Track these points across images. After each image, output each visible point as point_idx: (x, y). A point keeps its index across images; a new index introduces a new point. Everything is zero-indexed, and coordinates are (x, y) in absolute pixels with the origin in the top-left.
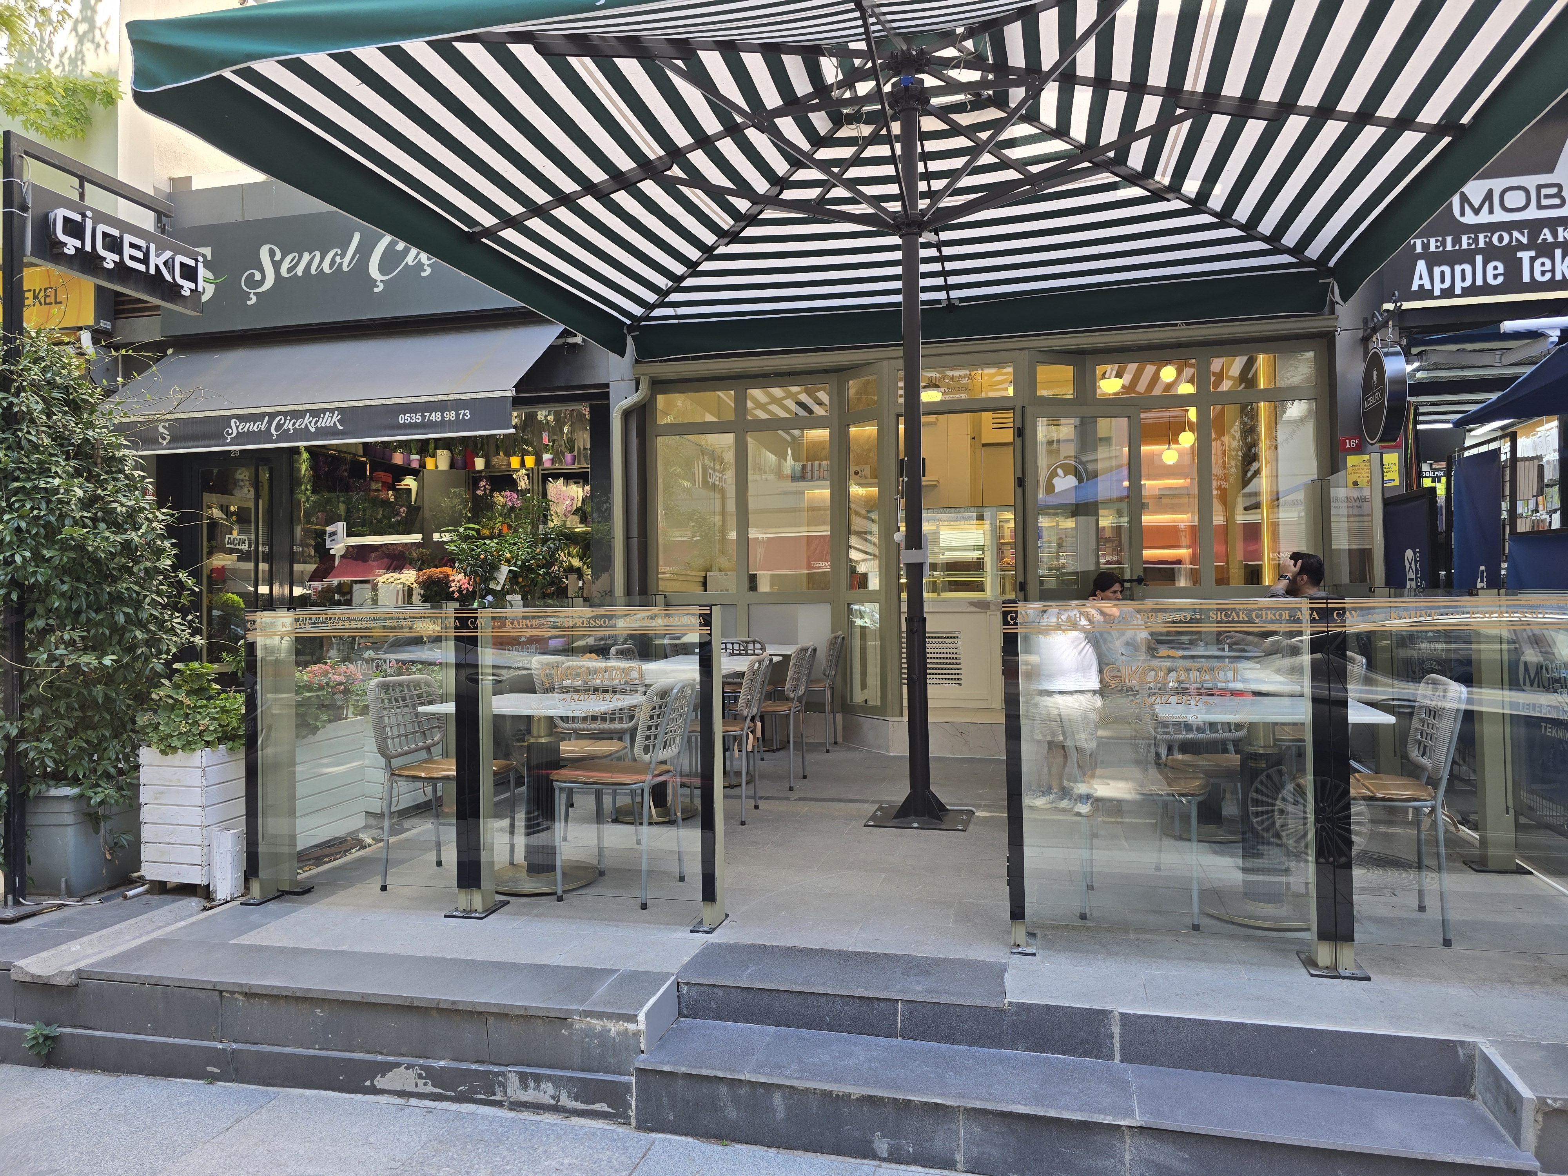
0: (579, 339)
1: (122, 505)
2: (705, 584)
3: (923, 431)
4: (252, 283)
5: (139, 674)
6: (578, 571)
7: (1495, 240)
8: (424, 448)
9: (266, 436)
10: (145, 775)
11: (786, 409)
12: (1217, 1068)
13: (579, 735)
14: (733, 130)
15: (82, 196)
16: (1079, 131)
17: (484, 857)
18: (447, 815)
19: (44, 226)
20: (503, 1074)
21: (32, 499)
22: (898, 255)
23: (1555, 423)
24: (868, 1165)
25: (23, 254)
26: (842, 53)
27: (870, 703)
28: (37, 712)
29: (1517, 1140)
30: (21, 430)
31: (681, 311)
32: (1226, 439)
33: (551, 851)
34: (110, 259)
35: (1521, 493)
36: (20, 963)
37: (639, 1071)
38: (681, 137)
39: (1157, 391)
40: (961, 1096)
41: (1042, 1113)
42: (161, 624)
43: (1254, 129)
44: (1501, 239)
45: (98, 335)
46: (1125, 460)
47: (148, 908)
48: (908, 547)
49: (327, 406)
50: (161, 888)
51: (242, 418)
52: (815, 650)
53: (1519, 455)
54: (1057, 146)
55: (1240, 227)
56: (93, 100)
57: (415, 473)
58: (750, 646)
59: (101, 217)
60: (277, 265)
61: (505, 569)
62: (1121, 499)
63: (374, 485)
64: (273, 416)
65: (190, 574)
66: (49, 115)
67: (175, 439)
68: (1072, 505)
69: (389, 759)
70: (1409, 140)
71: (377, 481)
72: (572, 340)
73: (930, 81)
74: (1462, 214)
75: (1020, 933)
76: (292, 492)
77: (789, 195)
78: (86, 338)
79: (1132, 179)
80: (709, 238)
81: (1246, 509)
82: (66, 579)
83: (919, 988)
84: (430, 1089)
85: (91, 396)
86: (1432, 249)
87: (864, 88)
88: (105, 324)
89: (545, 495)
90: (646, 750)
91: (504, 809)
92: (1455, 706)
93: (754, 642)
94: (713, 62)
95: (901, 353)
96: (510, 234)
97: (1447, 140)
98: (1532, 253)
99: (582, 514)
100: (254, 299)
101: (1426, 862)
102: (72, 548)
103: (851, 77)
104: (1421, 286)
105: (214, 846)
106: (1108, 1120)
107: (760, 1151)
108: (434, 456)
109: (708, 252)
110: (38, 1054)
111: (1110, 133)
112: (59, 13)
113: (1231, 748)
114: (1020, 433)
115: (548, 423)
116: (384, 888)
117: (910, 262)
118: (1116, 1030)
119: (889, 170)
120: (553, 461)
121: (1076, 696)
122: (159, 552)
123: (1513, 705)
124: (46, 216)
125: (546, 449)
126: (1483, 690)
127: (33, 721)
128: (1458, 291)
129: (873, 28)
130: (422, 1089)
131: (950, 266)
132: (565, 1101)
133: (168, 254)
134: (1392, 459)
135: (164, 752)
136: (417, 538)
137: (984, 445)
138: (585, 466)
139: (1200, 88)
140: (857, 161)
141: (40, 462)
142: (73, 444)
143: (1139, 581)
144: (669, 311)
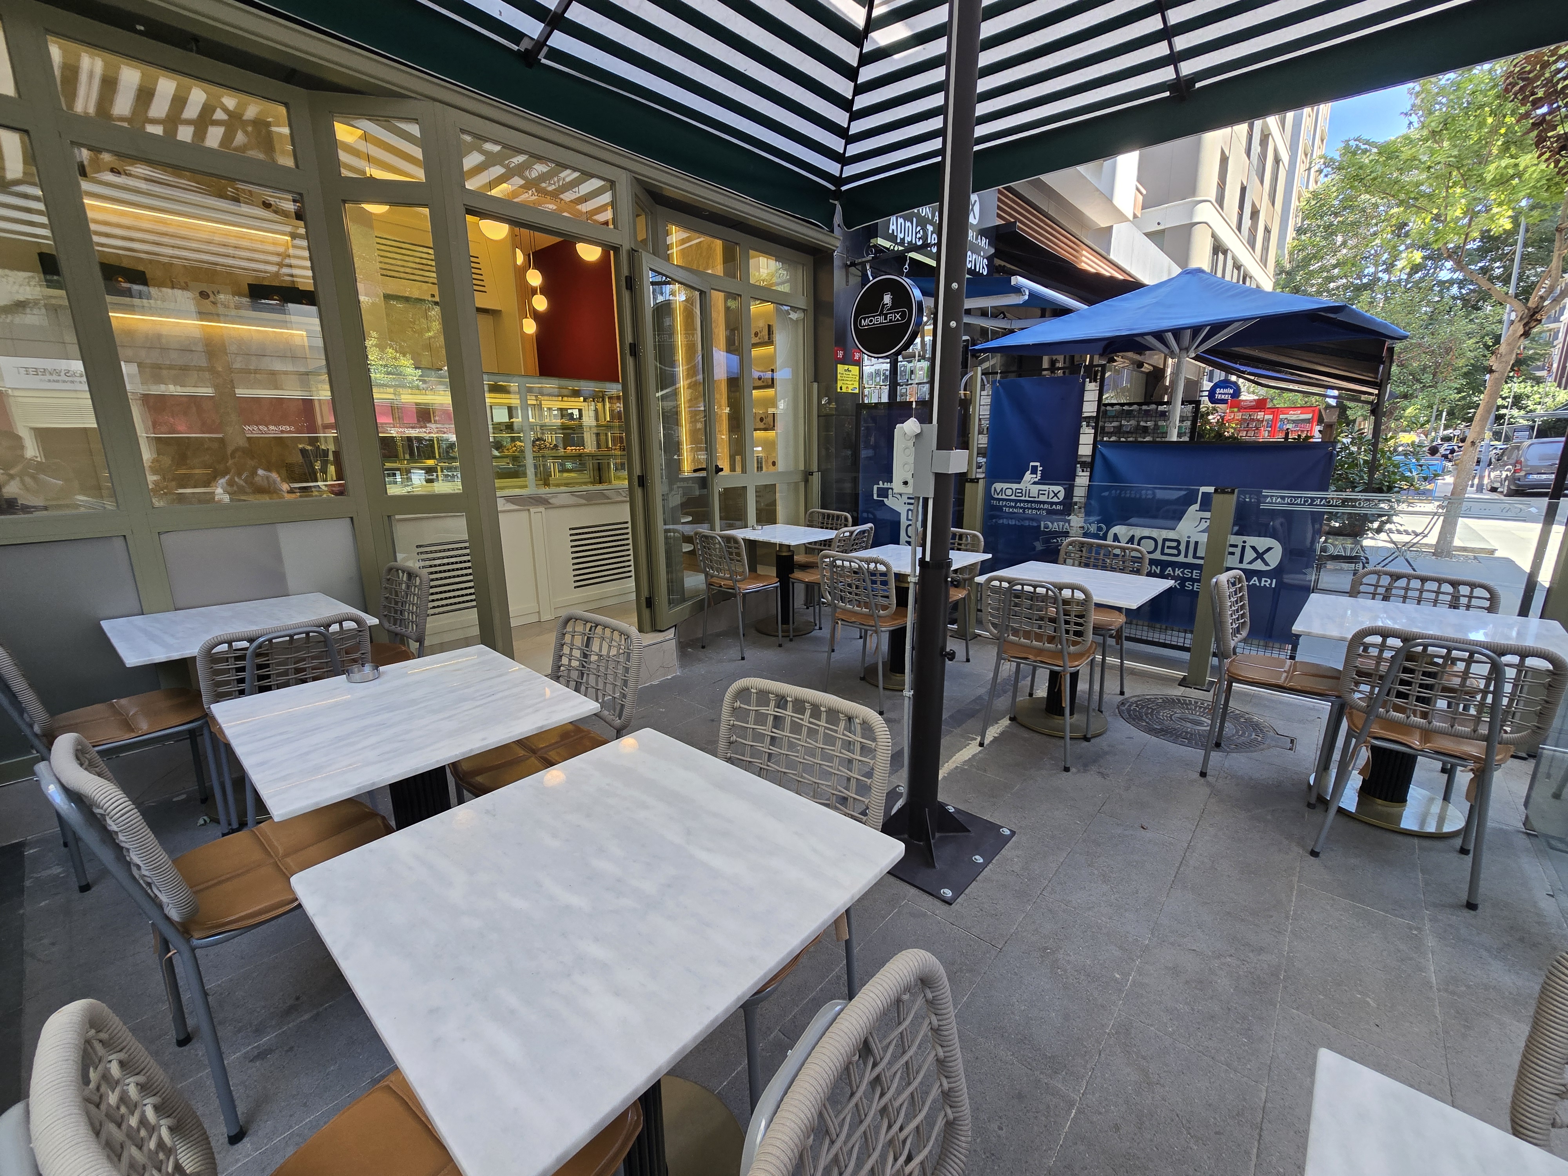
97: (1167, 94)
104: (893, 231)
114: (630, 284)
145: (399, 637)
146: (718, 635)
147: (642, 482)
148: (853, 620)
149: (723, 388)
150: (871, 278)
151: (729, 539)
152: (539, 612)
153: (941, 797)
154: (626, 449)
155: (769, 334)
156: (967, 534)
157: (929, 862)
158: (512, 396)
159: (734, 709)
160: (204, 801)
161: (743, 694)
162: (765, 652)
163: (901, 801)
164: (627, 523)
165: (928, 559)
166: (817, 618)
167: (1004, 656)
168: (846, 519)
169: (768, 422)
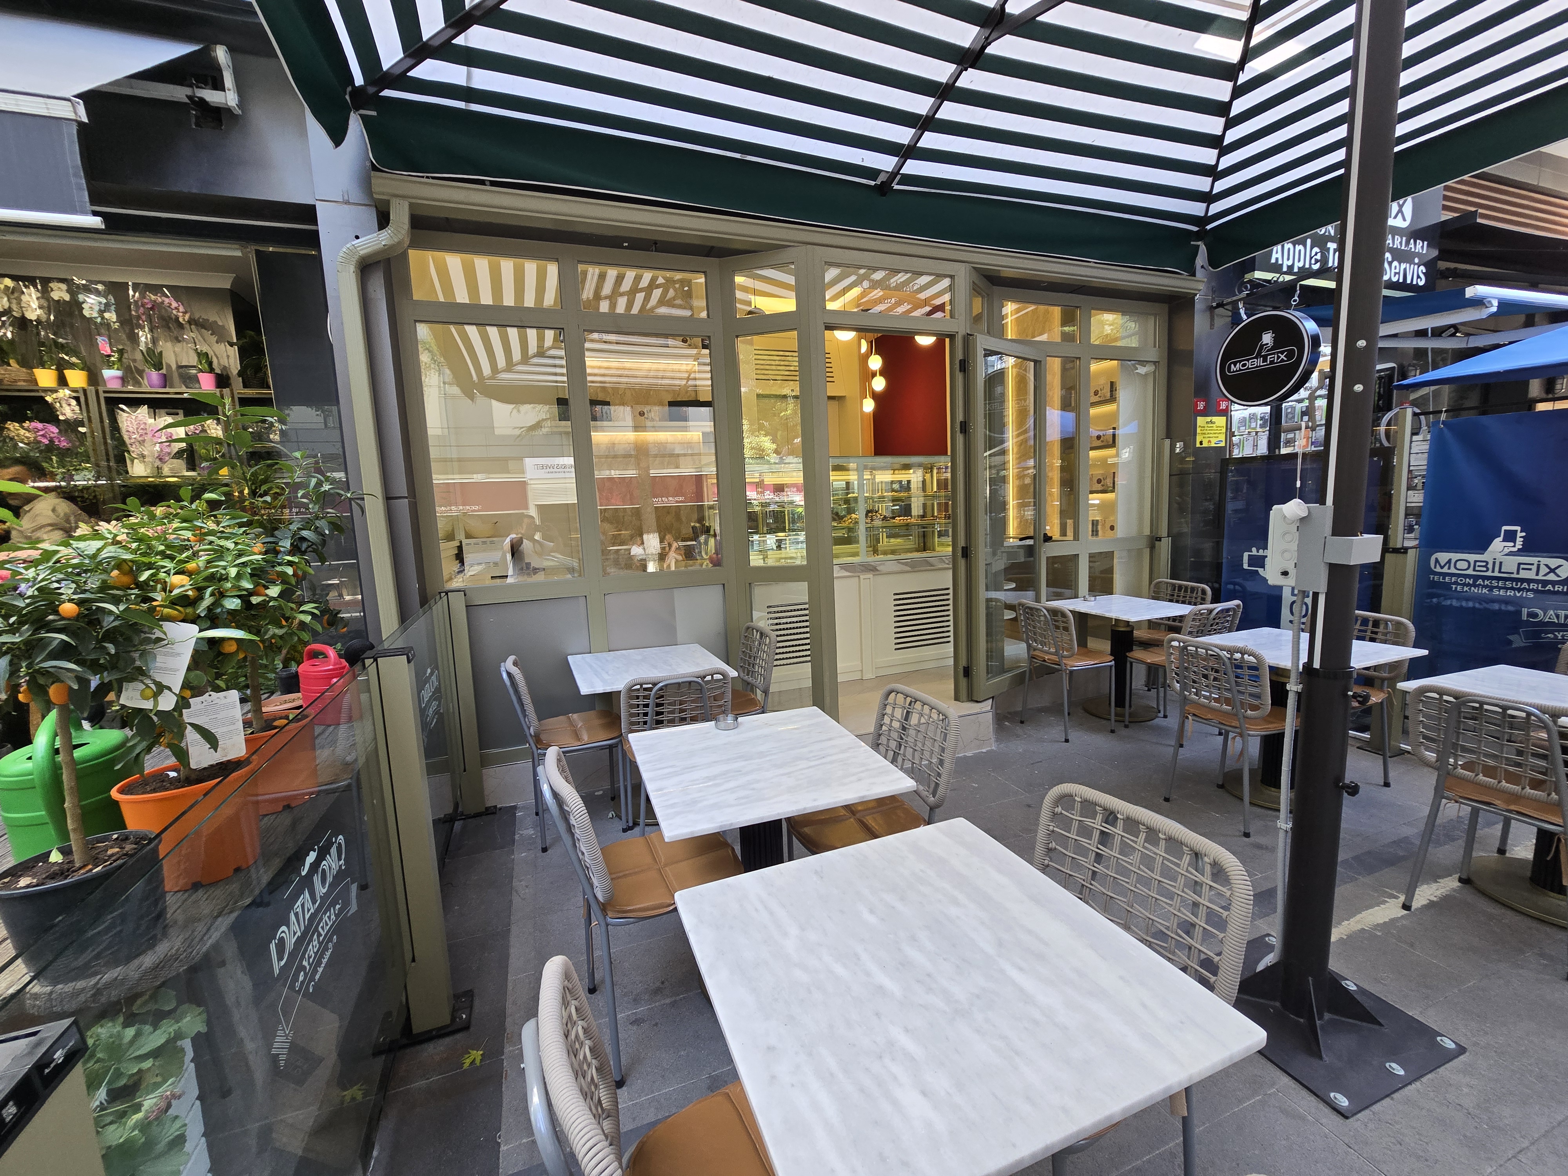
89: (116, 429)
98: (1335, 246)
104: (1277, 260)
114: (963, 366)
120: (123, 380)
125: (107, 362)
145: (749, 687)
146: (1040, 710)
147: (966, 552)
148: (1209, 716)
149: (1056, 450)
150: (1245, 317)
151: (1054, 612)
152: (862, 671)
153: (1335, 964)
154: (952, 518)
155: (1111, 391)
156: (1386, 621)
157: (1313, 1048)
158: (851, 473)
159: (1055, 814)
160: (613, 799)
161: (1066, 800)
162: (1094, 736)
163: (1271, 956)
164: (948, 589)
165: (1317, 665)
166: (1162, 703)
167: (1447, 794)
168: (1204, 592)
169: (1106, 485)
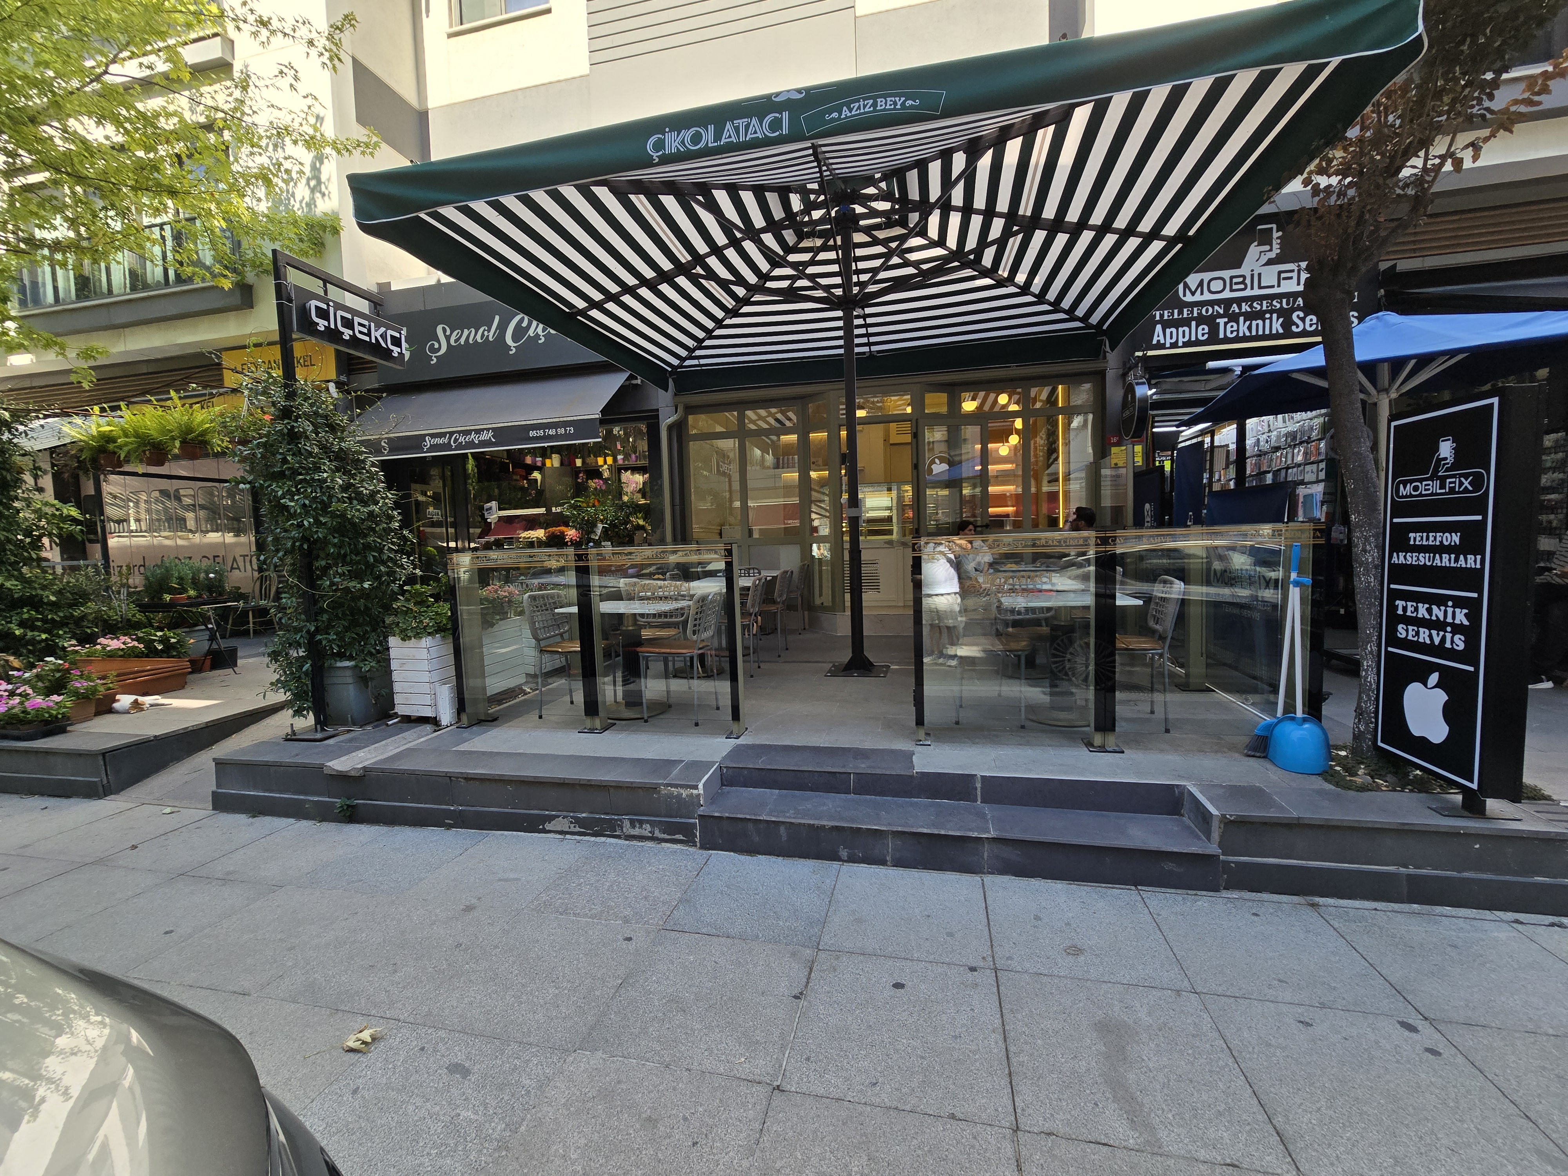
0: (639, 382)
1: (366, 489)
2: (720, 534)
3: (858, 435)
4: (434, 350)
5: (384, 593)
6: (642, 528)
7: (1204, 312)
8: (545, 453)
9: (448, 447)
10: (393, 653)
11: (768, 423)
12: (1037, 805)
13: (650, 626)
14: (735, 243)
15: (326, 292)
16: (952, 242)
17: (600, 699)
18: (575, 675)
19: (304, 312)
20: (620, 820)
21: (311, 486)
22: (840, 323)
23: (1235, 426)
24: (836, 865)
25: (292, 331)
26: (804, 192)
27: (825, 604)
28: (325, 617)
29: (1209, 840)
30: (301, 443)
31: (703, 361)
32: (1038, 439)
33: (639, 694)
34: (347, 334)
35: (1216, 468)
36: (330, 764)
37: (700, 816)
38: (702, 248)
39: (996, 409)
40: (890, 824)
41: (937, 832)
42: (395, 562)
43: (1061, 239)
44: (1207, 311)
45: (339, 385)
46: (978, 453)
47: (402, 731)
48: (850, 507)
49: (485, 427)
50: (409, 720)
51: (433, 436)
52: (792, 572)
53: (1216, 444)
54: (939, 252)
55: (1050, 304)
56: (325, 231)
57: (540, 469)
58: (751, 571)
59: (339, 306)
60: (448, 338)
61: (600, 526)
62: (974, 477)
63: (515, 477)
64: (451, 434)
65: (410, 531)
66: (297, 241)
67: (392, 451)
68: (946, 481)
69: (538, 640)
70: (1157, 246)
71: (517, 475)
72: (634, 382)
73: (859, 209)
74: (1184, 295)
75: (921, 733)
76: (466, 483)
77: (769, 284)
78: (332, 386)
79: (985, 273)
80: (719, 314)
81: (1049, 482)
82: (336, 535)
83: (863, 766)
84: (578, 829)
85: (341, 421)
86: (1166, 317)
87: (817, 214)
88: (343, 378)
89: (620, 480)
90: (694, 633)
91: (609, 670)
92: (1177, 596)
93: (753, 569)
94: (722, 197)
95: (844, 386)
96: (595, 313)
97: (1180, 246)
98: (1226, 320)
99: (643, 492)
100: (435, 360)
101: (1156, 686)
102: (338, 516)
103: (809, 207)
104: (1158, 341)
105: (438, 694)
106: (975, 835)
107: (773, 859)
108: (551, 458)
109: (719, 323)
110: (344, 816)
111: (971, 243)
112: (297, 172)
113: (1044, 624)
114: (915, 435)
115: (620, 436)
116: (540, 717)
117: (848, 328)
118: (979, 785)
119: (835, 268)
120: (623, 459)
121: (945, 596)
122: (391, 518)
123: (1207, 594)
124: (304, 306)
125: (619, 452)
126: (1191, 587)
127: (323, 621)
128: (1180, 344)
129: (825, 174)
130: (572, 829)
131: (871, 330)
132: (657, 834)
133: (383, 330)
134: (1138, 448)
135: (403, 639)
136: (542, 510)
137: (892, 444)
138: (644, 462)
139: (1029, 213)
140: (813, 262)
141: (314, 463)
142: (334, 452)
143: (987, 526)
144: (695, 362)
